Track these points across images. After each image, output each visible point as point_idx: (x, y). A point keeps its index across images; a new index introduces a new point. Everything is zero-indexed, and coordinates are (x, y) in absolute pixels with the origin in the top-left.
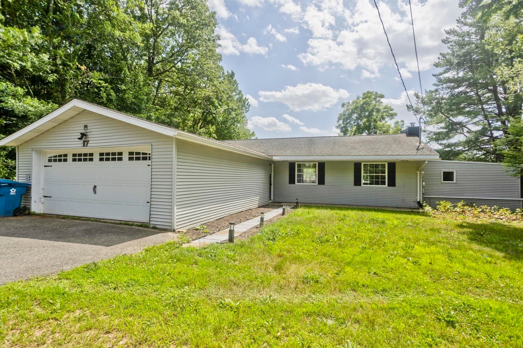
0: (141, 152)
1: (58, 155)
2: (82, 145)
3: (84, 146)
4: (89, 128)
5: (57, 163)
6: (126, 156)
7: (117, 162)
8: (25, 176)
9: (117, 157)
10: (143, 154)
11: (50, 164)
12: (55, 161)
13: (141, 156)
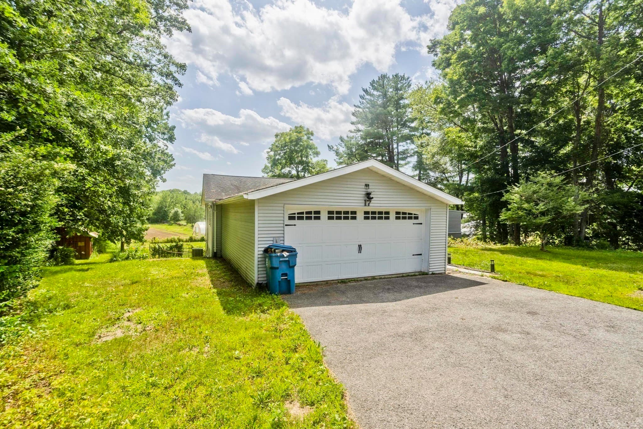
0: (407, 212)
1: (305, 211)
2: (364, 204)
3: (365, 205)
4: (370, 187)
5: (305, 221)
6: (392, 216)
7: (383, 221)
8: (272, 239)
9: (384, 216)
10: (409, 214)
11: (292, 222)
12: (300, 218)
13: (407, 216)
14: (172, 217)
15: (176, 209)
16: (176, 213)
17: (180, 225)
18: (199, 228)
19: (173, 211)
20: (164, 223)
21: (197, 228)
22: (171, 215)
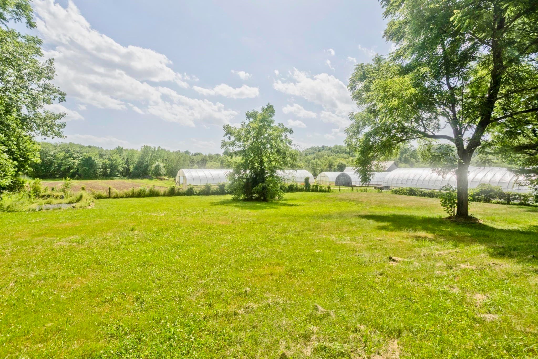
14: (153, 171)
15: (157, 163)
16: (158, 166)
17: (161, 179)
18: (184, 177)
19: (154, 166)
20: (145, 178)
21: (182, 178)
22: (152, 169)
